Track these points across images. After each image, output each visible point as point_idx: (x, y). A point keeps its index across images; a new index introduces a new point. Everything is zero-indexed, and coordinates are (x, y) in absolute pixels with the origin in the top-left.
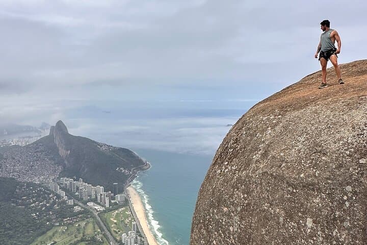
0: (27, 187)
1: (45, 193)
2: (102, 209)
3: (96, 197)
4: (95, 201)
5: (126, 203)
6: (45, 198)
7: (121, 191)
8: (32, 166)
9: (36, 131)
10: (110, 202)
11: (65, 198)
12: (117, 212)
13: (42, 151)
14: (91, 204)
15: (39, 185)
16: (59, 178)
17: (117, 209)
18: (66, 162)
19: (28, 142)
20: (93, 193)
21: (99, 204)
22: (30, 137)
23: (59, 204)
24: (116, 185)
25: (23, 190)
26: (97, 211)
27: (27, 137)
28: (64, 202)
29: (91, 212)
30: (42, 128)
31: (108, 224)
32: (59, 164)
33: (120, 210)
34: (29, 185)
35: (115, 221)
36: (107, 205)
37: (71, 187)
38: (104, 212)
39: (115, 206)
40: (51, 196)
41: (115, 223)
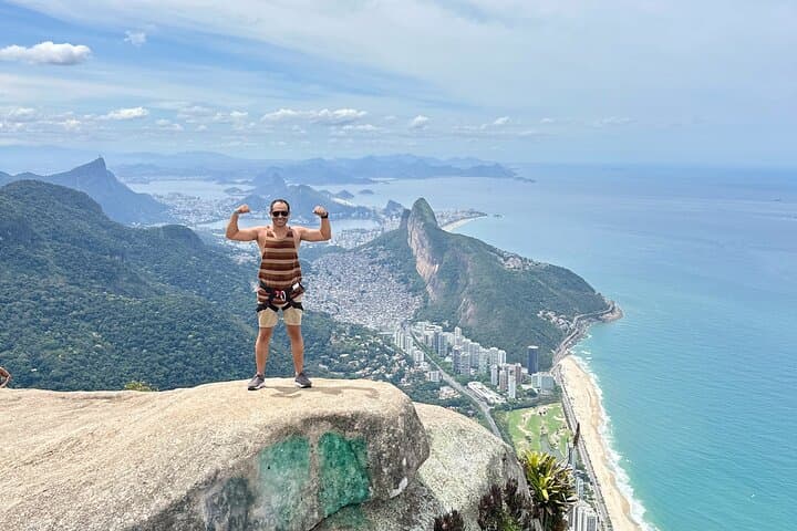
0: (352, 335)
1: (384, 350)
2: (500, 401)
3: (489, 373)
4: (485, 380)
5: (556, 394)
6: (383, 361)
7: (547, 366)
8: (363, 292)
9: (377, 219)
10: (518, 387)
11: (424, 366)
12: (532, 411)
13: (383, 263)
14: (475, 386)
15: (375, 334)
16: (413, 323)
17: (534, 405)
18: (429, 289)
19: (358, 240)
20: (482, 363)
21: (493, 388)
22: (363, 231)
23: (412, 377)
24: (535, 351)
25: (343, 339)
26: (489, 404)
27: (358, 230)
28: (421, 375)
29: (475, 404)
30: (386, 212)
31: (511, 438)
32: (415, 291)
33: (541, 409)
34: (356, 329)
35: (527, 433)
36: (512, 394)
37: (437, 343)
38: (505, 408)
39: (530, 400)
40: (395, 358)
41: (527, 438)
